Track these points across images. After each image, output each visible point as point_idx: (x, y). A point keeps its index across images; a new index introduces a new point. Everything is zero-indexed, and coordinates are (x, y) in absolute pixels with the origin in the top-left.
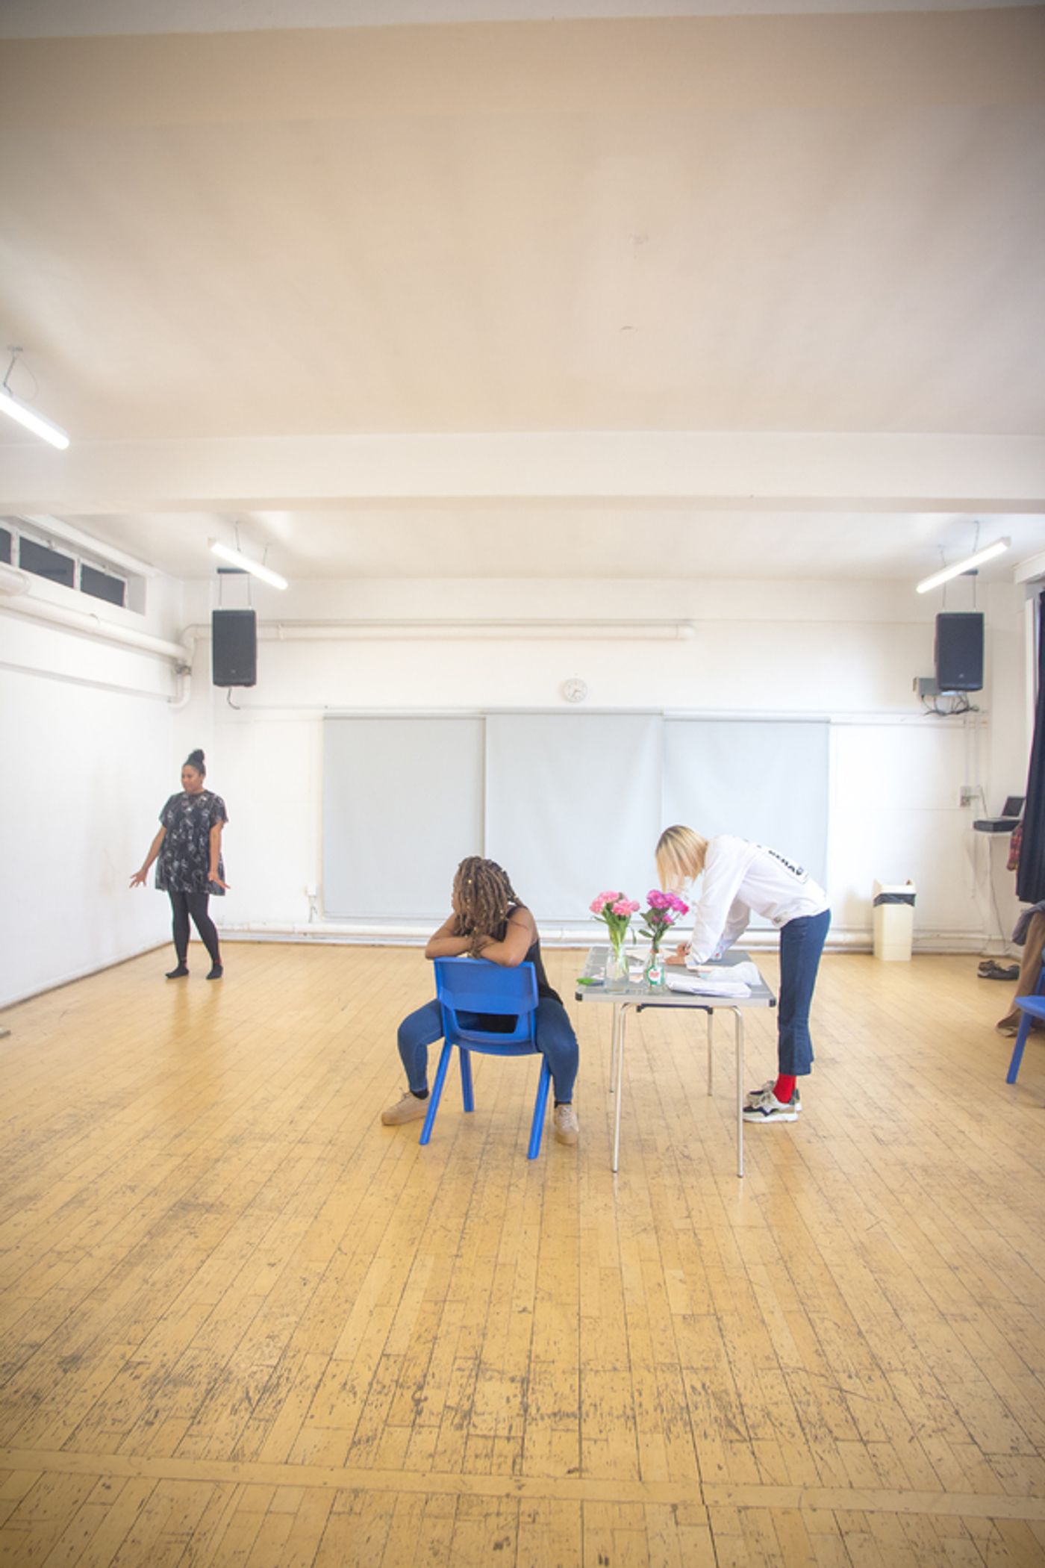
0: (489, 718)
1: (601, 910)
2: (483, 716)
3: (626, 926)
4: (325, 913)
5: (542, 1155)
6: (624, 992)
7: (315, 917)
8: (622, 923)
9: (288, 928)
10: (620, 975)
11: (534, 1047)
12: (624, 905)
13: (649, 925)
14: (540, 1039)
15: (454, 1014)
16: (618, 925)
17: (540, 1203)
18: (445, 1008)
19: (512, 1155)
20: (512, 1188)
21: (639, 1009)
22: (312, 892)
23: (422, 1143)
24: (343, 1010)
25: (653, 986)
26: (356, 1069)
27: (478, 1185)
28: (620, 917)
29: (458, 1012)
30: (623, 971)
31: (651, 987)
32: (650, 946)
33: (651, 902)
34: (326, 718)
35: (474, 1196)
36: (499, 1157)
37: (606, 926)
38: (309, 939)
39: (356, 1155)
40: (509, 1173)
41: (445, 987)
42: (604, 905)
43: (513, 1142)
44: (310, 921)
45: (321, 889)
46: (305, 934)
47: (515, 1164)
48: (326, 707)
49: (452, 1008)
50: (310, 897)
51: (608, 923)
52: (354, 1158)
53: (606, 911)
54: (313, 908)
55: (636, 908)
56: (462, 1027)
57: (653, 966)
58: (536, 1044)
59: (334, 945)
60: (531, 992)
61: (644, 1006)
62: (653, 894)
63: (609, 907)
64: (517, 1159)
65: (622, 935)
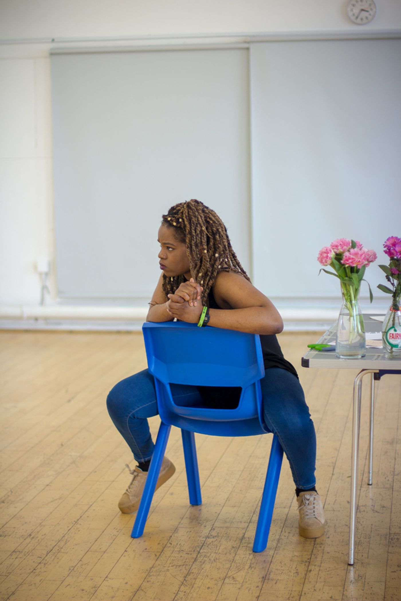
0: (252, 47)
1: (329, 262)
2: (246, 45)
3: (360, 279)
4: (60, 293)
5: (270, 549)
6: (360, 357)
7: (48, 298)
8: (355, 276)
9: (15, 311)
10: (354, 339)
11: (262, 426)
12: (356, 254)
13: (388, 278)
14: (268, 417)
15: (168, 388)
16: (350, 278)
17: (257, 594)
18: (159, 381)
19: (235, 549)
20: (227, 581)
21: (378, 376)
22: (43, 268)
23: (133, 536)
24: (69, 401)
25: (394, 349)
26: (74, 462)
27: (189, 578)
28: (352, 270)
29: (172, 385)
30: (359, 334)
31: (392, 352)
32: (390, 303)
33: (389, 252)
34: (53, 54)
35: (183, 588)
36: (220, 551)
37: (338, 281)
38: (41, 325)
39: (57, 548)
40: (228, 566)
41: (157, 356)
42: (332, 255)
43: (241, 536)
44: (42, 302)
45: (53, 265)
46: (36, 319)
47: (237, 557)
48: (53, 40)
49: (166, 381)
50: (41, 274)
51: (339, 276)
52: (54, 551)
53: (336, 262)
54: (44, 288)
55: (371, 258)
56: (179, 403)
57: (393, 326)
58: (263, 421)
59: (71, 332)
60: (256, 361)
61: (382, 372)
62: (392, 241)
63: (339, 257)
64: (241, 552)
65: (356, 291)
